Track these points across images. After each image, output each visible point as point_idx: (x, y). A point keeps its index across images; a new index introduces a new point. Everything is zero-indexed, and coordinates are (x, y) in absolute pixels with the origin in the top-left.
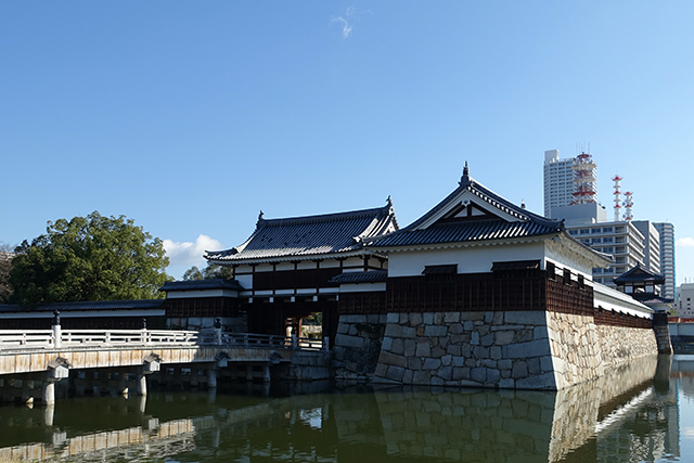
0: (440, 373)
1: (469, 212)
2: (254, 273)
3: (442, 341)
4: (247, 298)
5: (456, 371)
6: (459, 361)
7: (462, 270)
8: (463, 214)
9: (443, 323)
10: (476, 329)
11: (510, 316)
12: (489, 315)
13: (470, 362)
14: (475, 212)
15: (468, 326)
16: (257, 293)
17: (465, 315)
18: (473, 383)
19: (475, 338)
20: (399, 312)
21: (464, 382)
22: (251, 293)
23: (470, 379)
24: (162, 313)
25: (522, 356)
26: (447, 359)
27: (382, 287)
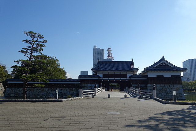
0: (162, 97)
1: (163, 65)
2: (103, 74)
3: (161, 90)
4: (102, 80)
5: (165, 96)
6: (165, 94)
7: (165, 76)
8: (162, 65)
9: (161, 87)
10: (168, 88)
11: (175, 85)
12: (170, 85)
13: (168, 94)
14: (164, 65)
15: (166, 87)
16: (104, 79)
17: (165, 85)
18: (169, 99)
19: (168, 89)
20: (151, 84)
21: (167, 98)
22: (102, 79)
23: (168, 98)
24: (79, 83)
25: (178, 93)
26: (163, 94)
27: (145, 79)
